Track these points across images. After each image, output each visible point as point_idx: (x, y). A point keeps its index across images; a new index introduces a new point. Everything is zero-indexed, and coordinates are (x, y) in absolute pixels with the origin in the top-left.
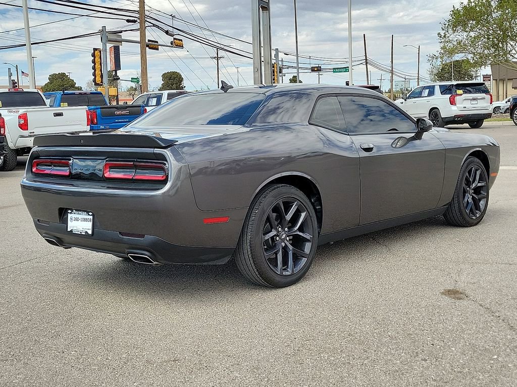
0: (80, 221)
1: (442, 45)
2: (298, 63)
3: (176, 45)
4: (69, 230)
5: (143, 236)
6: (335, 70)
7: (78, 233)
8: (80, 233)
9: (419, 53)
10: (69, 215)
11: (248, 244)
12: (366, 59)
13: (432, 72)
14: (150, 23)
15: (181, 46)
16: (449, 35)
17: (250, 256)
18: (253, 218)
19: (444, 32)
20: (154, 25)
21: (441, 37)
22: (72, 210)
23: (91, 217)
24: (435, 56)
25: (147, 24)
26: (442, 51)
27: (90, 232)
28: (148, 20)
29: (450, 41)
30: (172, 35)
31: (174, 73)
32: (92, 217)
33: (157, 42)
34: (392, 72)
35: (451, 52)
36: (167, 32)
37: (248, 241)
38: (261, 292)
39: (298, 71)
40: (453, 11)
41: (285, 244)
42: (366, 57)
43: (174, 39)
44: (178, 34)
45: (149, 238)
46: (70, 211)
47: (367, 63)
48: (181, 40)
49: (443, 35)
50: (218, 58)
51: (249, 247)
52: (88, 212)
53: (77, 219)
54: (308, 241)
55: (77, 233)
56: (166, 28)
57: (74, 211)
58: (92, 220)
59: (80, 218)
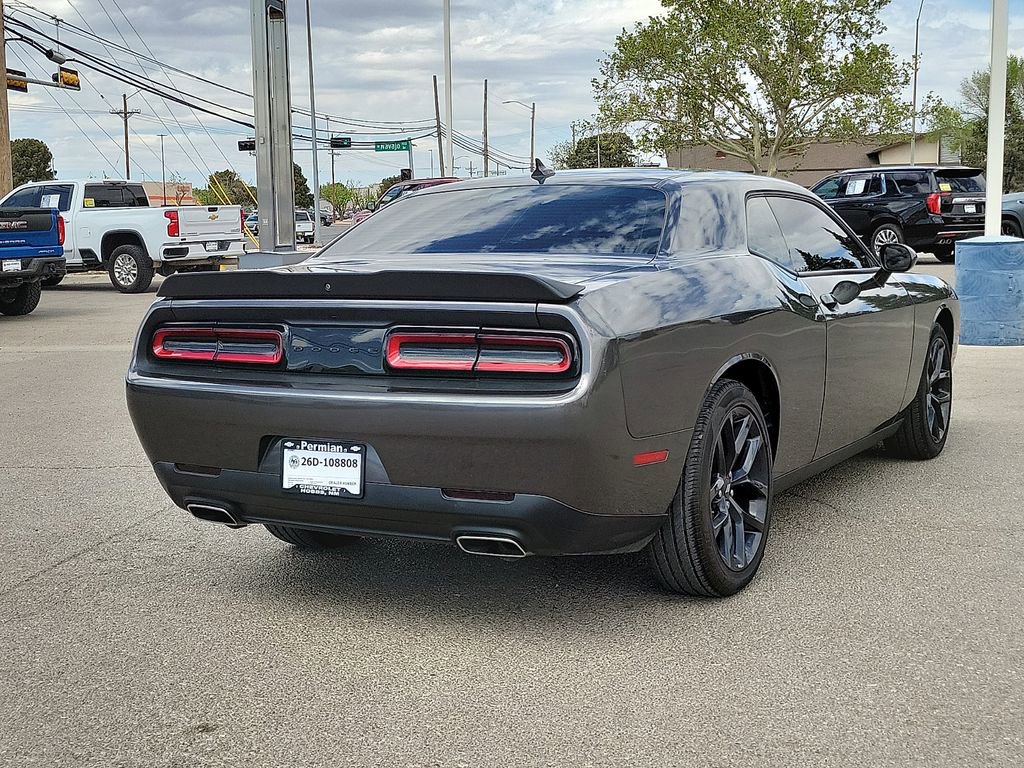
0: (321, 465)
1: (601, 102)
2: (314, 130)
3: (65, 83)
4: (287, 485)
5: (510, 496)
6: (379, 146)
7: (318, 492)
8: (322, 493)
9: (533, 118)
10: (288, 454)
11: (687, 507)
12: (439, 127)
13: (558, 155)
14: (13, 31)
15: (76, 86)
16: (613, 84)
17: (690, 532)
18: (695, 451)
19: (606, 78)
20: (22, 38)
21: (597, 87)
22: (297, 443)
23: (358, 457)
24: (589, 123)
25: (7, 35)
26: (602, 115)
27: (355, 490)
28: (8, 25)
29: (616, 97)
30: (60, 61)
31: (31, 142)
32: (358, 455)
33: (24, 74)
34: (485, 153)
35: (621, 117)
36: (49, 54)
37: (687, 501)
38: (695, 607)
39: (315, 146)
40: (620, 38)
41: (731, 504)
42: (439, 122)
43: (62, 69)
44: (73, 60)
45: (524, 501)
46: (289, 444)
47: (439, 135)
48: (75, 73)
49: (602, 82)
50: (126, 114)
51: (688, 513)
52: (347, 447)
53: (311, 462)
54: (762, 496)
55: (313, 492)
56: (49, 45)
57: (304, 444)
58: (359, 463)
59: (321, 460)
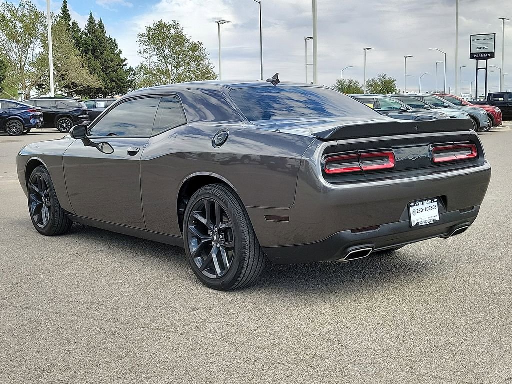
0: (424, 211)
4: (414, 224)
7: (426, 224)
8: (428, 223)
10: (412, 209)
22: (415, 203)
27: (438, 219)
32: (437, 203)
46: (412, 205)
52: (433, 200)
53: (420, 211)
55: (424, 224)
57: (418, 203)
58: (437, 207)
59: (424, 209)
